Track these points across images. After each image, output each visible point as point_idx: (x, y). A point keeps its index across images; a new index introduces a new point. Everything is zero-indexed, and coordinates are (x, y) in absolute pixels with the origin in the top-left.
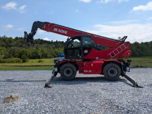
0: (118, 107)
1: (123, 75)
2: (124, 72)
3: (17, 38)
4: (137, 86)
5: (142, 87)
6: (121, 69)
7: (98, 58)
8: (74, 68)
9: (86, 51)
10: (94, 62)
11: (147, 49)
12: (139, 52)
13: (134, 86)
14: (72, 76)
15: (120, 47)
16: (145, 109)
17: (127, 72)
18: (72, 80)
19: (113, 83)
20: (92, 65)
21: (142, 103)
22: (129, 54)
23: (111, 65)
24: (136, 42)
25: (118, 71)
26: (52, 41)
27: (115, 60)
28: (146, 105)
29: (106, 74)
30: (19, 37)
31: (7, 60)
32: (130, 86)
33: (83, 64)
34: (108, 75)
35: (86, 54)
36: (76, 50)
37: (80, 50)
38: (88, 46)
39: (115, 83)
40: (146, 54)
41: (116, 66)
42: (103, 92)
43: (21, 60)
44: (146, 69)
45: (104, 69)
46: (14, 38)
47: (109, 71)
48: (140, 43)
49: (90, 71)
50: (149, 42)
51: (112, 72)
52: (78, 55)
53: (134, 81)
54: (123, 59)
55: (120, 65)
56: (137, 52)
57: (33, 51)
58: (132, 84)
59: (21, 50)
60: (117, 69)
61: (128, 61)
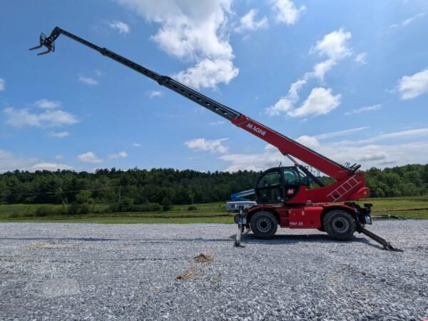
0: (364, 274)
1: (361, 230)
2: (362, 225)
3: (153, 170)
4: (391, 248)
5: (401, 251)
6: (356, 219)
7: (310, 201)
8: (273, 219)
9: (291, 191)
10: (306, 208)
11: (401, 181)
12: (383, 188)
13: (384, 249)
14: (270, 231)
15: (347, 182)
16: (411, 279)
17: (366, 225)
18: (271, 238)
19: (345, 244)
20: (303, 213)
21: (404, 271)
22: (365, 193)
23: (336, 213)
24: (372, 168)
25: (350, 223)
26: (209, 172)
27: (342, 204)
28: (412, 274)
29: (330, 228)
30: (156, 168)
31: (140, 206)
32: (377, 249)
33: (287, 212)
34: (333, 230)
35: (291, 196)
36: (273, 190)
37: (281, 190)
38: (293, 183)
39: (348, 244)
40: (399, 192)
41: (345, 214)
42: (332, 256)
43: (162, 207)
44: (405, 221)
45: (325, 219)
46: (149, 170)
47: (334, 223)
48: (382, 169)
49: (301, 224)
50: (403, 167)
51: (340, 225)
52: (279, 198)
53: (383, 240)
54: (356, 203)
55: (352, 213)
56: (379, 187)
57: (179, 192)
58: (381, 246)
59: (160, 189)
60: (348, 219)
61: (366, 205)
